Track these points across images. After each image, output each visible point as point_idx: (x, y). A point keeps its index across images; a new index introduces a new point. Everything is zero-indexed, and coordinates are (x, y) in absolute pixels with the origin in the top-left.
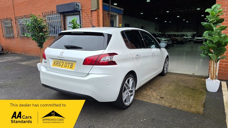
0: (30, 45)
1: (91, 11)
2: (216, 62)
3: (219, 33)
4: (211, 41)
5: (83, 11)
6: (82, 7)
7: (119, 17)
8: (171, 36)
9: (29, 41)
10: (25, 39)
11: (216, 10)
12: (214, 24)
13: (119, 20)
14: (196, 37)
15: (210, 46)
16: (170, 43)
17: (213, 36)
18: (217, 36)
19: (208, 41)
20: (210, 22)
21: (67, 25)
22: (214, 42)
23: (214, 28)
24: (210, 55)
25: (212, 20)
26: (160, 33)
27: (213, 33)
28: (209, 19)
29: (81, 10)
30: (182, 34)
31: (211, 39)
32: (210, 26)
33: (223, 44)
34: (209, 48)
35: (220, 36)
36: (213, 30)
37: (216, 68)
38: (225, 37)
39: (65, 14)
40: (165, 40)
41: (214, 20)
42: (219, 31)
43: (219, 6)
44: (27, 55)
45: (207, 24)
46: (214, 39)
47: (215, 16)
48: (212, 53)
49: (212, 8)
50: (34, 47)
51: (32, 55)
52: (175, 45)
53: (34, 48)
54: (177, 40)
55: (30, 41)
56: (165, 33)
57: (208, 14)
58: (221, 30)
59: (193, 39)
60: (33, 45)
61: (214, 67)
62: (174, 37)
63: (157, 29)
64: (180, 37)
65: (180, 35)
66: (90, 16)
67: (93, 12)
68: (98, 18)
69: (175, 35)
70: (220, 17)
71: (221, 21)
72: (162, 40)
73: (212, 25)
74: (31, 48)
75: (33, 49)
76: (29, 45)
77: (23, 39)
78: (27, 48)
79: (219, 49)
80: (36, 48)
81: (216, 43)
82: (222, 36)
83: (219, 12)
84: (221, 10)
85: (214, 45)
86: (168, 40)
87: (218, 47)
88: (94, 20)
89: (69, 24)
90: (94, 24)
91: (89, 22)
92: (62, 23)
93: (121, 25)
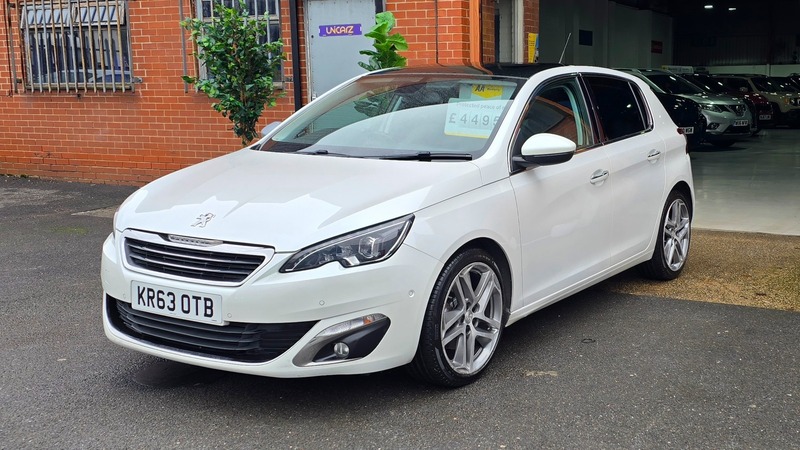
0: (90, 131)
8: (745, 84)
9: (83, 112)
10: (62, 99)
13: (525, 16)
16: (745, 120)
21: (308, 39)
26: (689, 69)
40: (722, 108)
44: (68, 179)
50: (110, 138)
51: (100, 181)
52: (764, 133)
53: (111, 145)
54: (776, 106)
55: (89, 112)
56: (708, 69)
60: (111, 132)
62: (760, 89)
63: (660, 44)
64: (787, 90)
65: (787, 79)
66: (427, 6)
68: (464, 13)
69: (760, 81)
72: (705, 107)
74: (91, 144)
75: (105, 151)
76: (81, 131)
77: (42, 99)
78: (70, 143)
80: (125, 145)
86: (733, 107)
89: (321, 35)
90: (447, 38)
91: (423, 31)
92: (286, 28)
93: (533, 37)
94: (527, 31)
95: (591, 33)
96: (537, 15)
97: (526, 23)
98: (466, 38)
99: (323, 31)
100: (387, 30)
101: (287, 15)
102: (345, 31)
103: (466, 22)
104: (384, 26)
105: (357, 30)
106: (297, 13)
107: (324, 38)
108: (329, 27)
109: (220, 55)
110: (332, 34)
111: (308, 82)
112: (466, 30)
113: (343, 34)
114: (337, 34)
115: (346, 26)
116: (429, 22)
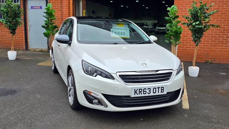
2: (175, 46)
3: (176, 25)
4: (171, 31)
7: (82, 3)
11: (174, 9)
12: (173, 19)
13: (82, 6)
14: (158, 27)
15: (171, 34)
17: (173, 27)
18: (175, 28)
19: (169, 31)
20: (171, 17)
21: (28, 9)
22: (173, 31)
23: (173, 22)
24: (171, 40)
25: (171, 16)
27: (173, 25)
28: (170, 15)
30: (141, 23)
31: (171, 29)
32: (170, 20)
33: (179, 33)
34: (171, 35)
35: (177, 27)
36: (172, 23)
37: (175, 51)
38: (180, 28)
41: (173, 16)
42: (176, 24)
43: (176, 7)
45: (169, 19)
46: (173, 30)
47: (173, 13)
48: (172, 39)
49: (171, 7)
57: (169, 11)
58: (177, 23)
59: (154, 29)
61: (174, 49)
68: (69, 5)
70: (177, 14)
71: (177, 17)
73: (172, 19)
79: (177, 37)
81: (174, 32)
82: (178, 27)
83: (176, 11)
84: (177, 9)
85: (173, 33)
87: (176, 35)
88: (65, 6)
89: (31, 9)
90: (65, 11)
91: (58, 8)
92: (22, 7)
93: (84, 11)
94: (83, 10)
95: (95, 11)
96: (85, 6)
97: (83, 8)
98: (69, 11)
99: (32, 8)
100: (50, 8)
101: (22, 3)
102: (38, 8)
103: (69, 7)
104: (49, 7)
105: (41, 8)
106: (25, 3)
107: (32, 9)
108: (33, 7)
109: (6, 13)
110: (34, 9)
111: (28, 20)
112: (69, 9)
113: (37, 9)
114: (35, 9)
115: (38, 7)
116: (60, 6)
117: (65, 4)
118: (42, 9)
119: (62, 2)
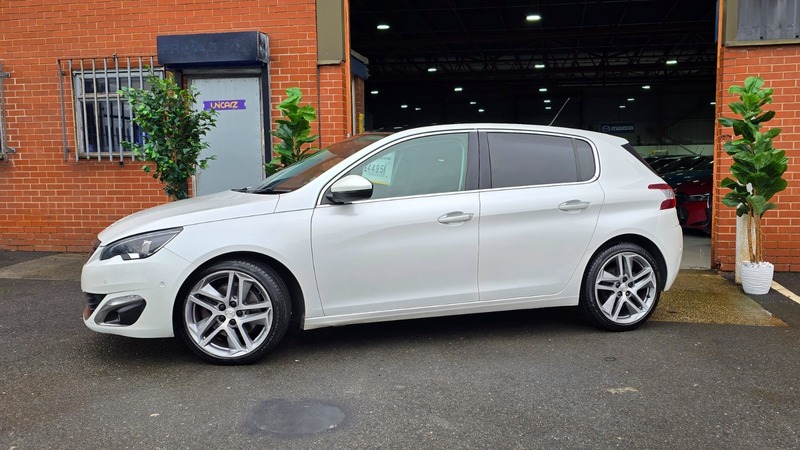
1: (319, 66)
3: (767, 144)
4: (748, 166)
5: (276, 65)
6: (272, 51)
11: (755, 90)
12: (753, 124)
17: (756, 151)
18: (764, 153)
22: (758, 167)
23: (756, 134)
27: (754, 144)
29: (271, 59)
31: (750, 160)
32: (746, 127)
35: (769, 152)
36: (754, 137)
38: (781, 155)
39: (187, 71)
41: (752, 116)
42: (768, 140)
43: (761, 82)
46: (758, 161)
47: (755, 104)
58: (772, 138)
66: (310, 85)
67: (323, 69)
70: (767, 108)
71: (769, 116)
73: (750, 125)
79: (773, 184)
81: (762, 169)
82: (775, 152)
89: (205, 109)
90: (330, 112)
99: (208, 107)
102: (229, 106)
105: (241, 105)
108: (213, 102)
113: (227, 108)
114: (224, 109)
115: (230, 102)
116: (312, 99)
117: (332, 91)
118: (244, 108)
119: (318, 85)
